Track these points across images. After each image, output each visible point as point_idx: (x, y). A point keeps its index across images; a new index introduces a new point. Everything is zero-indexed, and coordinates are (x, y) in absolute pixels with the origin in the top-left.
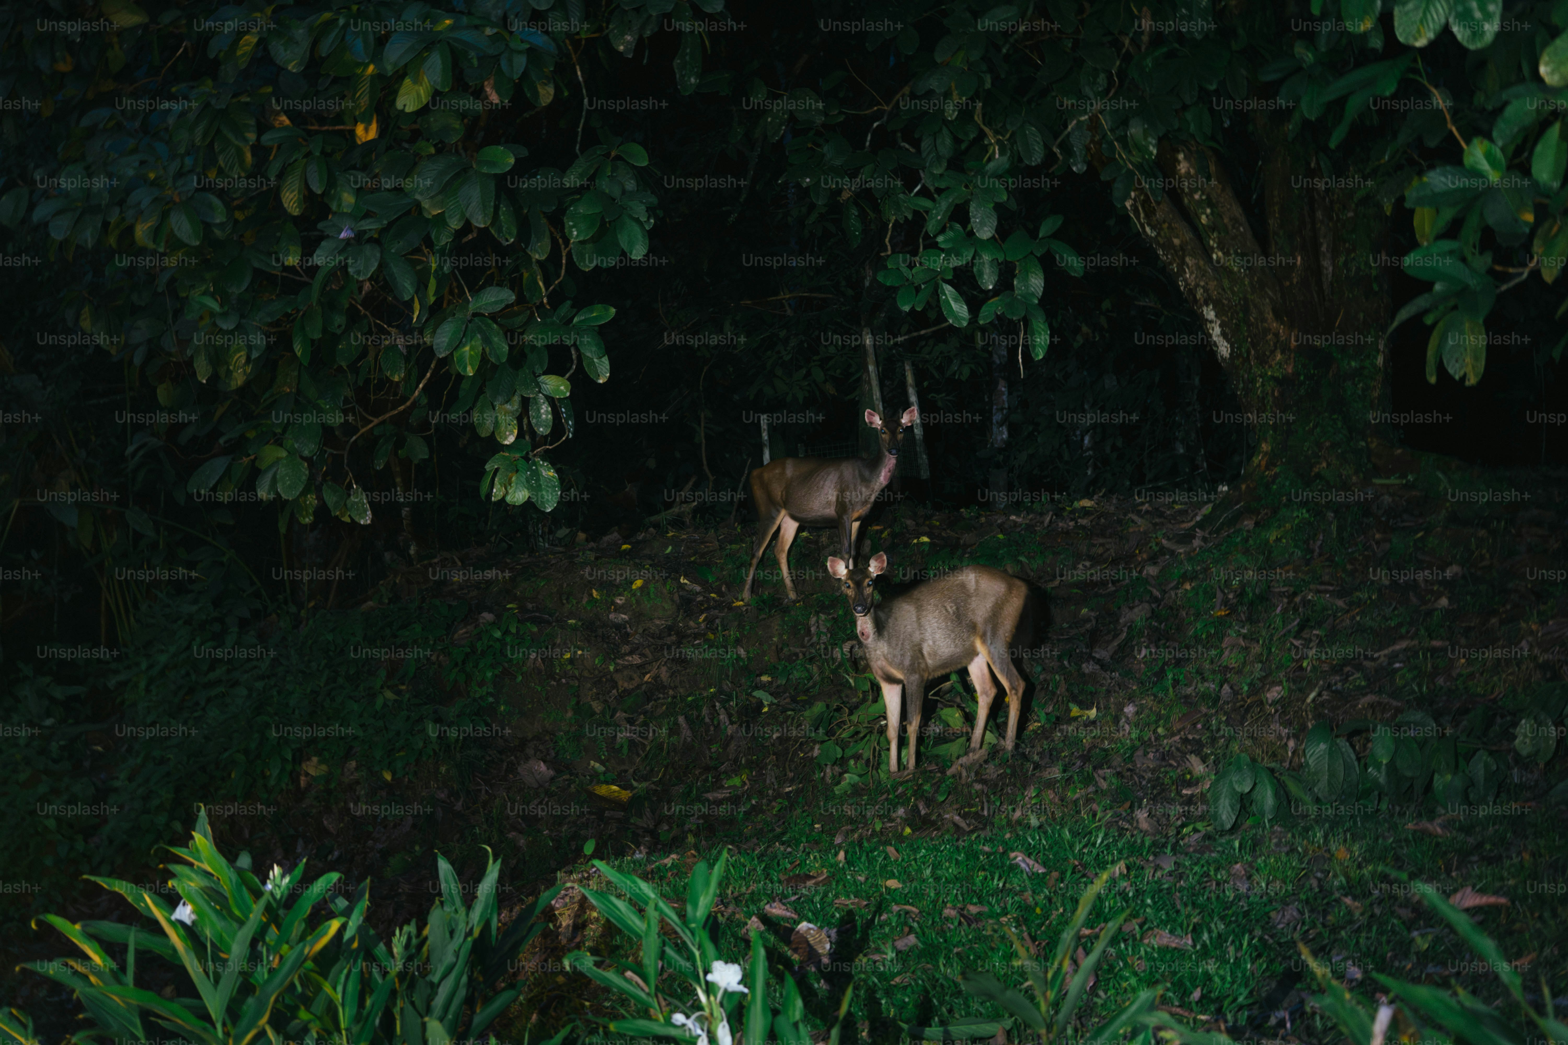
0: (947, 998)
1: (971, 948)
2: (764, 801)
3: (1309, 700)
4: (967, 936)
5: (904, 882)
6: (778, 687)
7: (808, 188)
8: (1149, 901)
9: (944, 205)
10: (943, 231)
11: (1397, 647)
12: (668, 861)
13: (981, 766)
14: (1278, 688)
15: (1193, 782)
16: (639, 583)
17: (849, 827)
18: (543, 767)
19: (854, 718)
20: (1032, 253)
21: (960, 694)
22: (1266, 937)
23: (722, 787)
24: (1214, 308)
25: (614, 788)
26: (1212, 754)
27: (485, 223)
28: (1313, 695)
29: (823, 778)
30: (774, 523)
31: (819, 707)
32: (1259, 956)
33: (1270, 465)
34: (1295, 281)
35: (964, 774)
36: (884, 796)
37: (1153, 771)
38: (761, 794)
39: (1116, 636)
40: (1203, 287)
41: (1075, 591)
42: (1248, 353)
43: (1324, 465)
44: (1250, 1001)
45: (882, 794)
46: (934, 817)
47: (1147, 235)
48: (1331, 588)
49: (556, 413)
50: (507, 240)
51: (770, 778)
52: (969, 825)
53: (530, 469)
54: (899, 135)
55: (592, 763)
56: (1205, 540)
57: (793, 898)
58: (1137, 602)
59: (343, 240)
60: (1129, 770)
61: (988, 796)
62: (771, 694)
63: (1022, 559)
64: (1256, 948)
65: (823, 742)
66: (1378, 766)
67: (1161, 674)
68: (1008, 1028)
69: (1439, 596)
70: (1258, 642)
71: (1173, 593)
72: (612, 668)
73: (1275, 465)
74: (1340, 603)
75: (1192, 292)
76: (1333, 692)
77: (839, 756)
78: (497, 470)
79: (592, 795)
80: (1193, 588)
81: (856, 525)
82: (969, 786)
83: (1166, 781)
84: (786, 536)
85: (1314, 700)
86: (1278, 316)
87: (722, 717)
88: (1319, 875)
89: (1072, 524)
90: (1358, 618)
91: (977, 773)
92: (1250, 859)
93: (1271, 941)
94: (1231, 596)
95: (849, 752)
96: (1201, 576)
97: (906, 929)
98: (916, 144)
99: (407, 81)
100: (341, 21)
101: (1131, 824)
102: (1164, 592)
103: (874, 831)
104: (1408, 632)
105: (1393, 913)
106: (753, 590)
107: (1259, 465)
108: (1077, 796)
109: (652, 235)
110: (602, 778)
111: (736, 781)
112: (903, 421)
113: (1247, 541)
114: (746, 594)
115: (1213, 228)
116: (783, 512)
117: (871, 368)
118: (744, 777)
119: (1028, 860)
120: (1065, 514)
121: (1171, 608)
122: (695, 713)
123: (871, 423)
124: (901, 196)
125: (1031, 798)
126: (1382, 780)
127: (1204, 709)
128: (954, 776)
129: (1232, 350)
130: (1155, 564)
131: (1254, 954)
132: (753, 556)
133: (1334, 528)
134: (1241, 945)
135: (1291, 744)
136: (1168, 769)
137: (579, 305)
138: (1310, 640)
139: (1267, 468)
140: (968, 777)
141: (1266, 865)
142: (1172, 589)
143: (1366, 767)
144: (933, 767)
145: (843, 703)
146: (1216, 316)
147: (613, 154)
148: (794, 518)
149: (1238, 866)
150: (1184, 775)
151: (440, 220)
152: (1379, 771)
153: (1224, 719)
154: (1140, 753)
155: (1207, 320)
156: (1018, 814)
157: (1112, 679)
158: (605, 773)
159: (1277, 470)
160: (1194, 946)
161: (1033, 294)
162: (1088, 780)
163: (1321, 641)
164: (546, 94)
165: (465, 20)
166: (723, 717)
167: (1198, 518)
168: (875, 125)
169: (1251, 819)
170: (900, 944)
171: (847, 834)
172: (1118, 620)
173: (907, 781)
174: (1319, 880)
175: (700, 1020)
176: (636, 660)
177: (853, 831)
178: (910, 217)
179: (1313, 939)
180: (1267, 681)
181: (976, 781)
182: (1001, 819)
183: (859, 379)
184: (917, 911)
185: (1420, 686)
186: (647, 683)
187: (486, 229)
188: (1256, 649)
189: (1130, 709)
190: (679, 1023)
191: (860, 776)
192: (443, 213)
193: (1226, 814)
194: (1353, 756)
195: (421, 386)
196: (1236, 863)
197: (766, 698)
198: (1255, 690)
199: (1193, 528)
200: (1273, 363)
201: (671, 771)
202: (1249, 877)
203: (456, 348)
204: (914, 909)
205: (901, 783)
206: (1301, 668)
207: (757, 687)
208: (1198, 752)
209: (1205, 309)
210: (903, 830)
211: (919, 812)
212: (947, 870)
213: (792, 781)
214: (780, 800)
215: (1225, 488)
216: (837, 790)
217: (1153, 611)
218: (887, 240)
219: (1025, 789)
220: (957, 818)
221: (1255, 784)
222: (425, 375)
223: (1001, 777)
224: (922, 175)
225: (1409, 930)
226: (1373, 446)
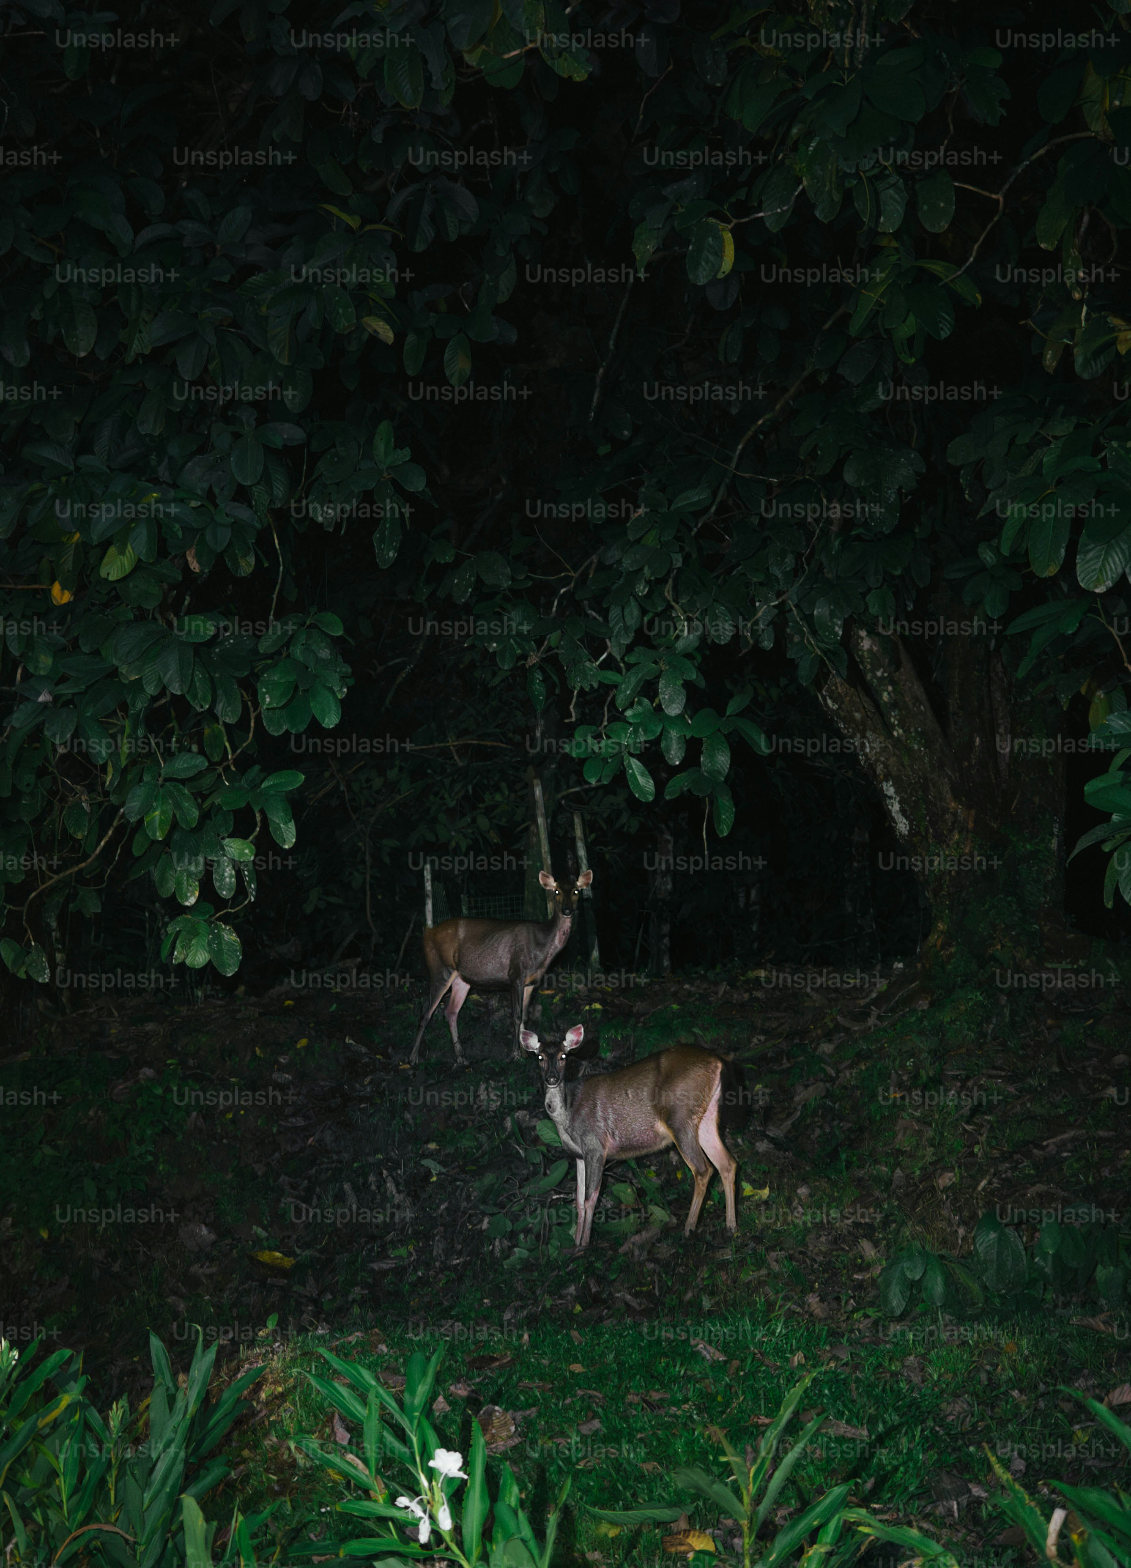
0: (631, 1483)
1: (654, 1434)
2: (432, 1273)
3: (980, 1188)
4: (650, 1421)
5: (588, 1366)
6: (447, 1155)
7: (495, 653)
8: (826, 1392)
9: (633, 680)
10: (631, 705)
11: (1066, 1136)
12: (353, 1339)
13: (654, 1244)
14: (950, 1175)
15: (865, 1267)
16: (303, 1042)
17: (519, 1303)
18: (204, 1231)
19: (526, 1191)
20: (719, 730)
21: (633, 1170)
22: (937, 1429)
23: (387, 1257)
24: (893, 785)
25: (278, 1254)
26: (884, 1238)
27: (182, 690)
28: (983, 1183)
29: (492, 1252)
30: (445, 985)
31: (489, 1178)
32: (930, 1448)
33: (946, 945)
34: (973, 761)
35: (637, 1253)
36: (555, 1273)
37: (825, 1254)
38: (428, 1265)
39: (789, 1115)
40: (883, 763)
41: (749, 1066)
42: (927, 832)
43: (999, 947)
44: (921, 1491)
45: (553, 1270)
46: (604, 1296)
47: (828, 707)
48: (1003, 1074)
49: (239, 875)
50: (202, 707)
51: (438, 1248)
52: (640, 1304)
53: (212, 933)
54: (586, 602)
55: (254, 1227)
56: (879, 1018)
57: (478, 1380)
58: (812, 1080)
59: (41, 703)
60: (801, 1253)
61: (660, 1275)
62: (440, 1163)
63: (696, 1030)
64: (927, 1439)
65: (492, 1215)
66: (1044, 1256)
67: (834, 1155)
68: (689, 1513)
69: (1106, 1084)
70: (931, 1125)
71: (847, 1073)
72: (275, 1130)
73: (950, 945)
74: (1011, 1089)
75: (872, 767)
76: (1003, 1179)
77: (509, 1229)
78: (178, 933)
79: (256, 1263)
80: (867, 1069)
81: (528, 991)
82: (641, 1264)
83: (838, 1265)
84: (457, 999)
85: (984, 1189)
86: (956, 797)
87: (388, 1185)
88: (988, 1367)
89: (746, 996)
90: (1029, 1105)
91: (649, 1252)
92: (923, 1351)
93: (941, 1432)
94: (905, 1078)
95: (519, 1226)
96: (875, 1056)
97: (590, 1414)
98: (605, 613)
99: (112, 550)
100: (50, 491)
101: (803, 1308)
102: (838, 1072)
103: (544, 1307)
104: (1076, 1121)
105: (1056, 1406)
106: (421, 1054)
107: (935, 945)
108: (750, 1278)
109: (344, 704)
110: (265, 1243)
111: (402, 1251)
112: (579, 884)
113: (922, 1022)
114: (414, 1057)
115: (894, 705)
116: (455, 974)
117: (540, 820)
118: (411, 1248)
119: (708, 1347)
120: (739, 984)
121: (846, 1088)
122: (361, 1180)
123: (546, 885)
124: (588, 664)
125: (703, 1279)
126: (1048, 1270)
127: (877, 1193)
128: (626, 1254)
129: (911, 825)
130: (830, 1041)
131: (926, 1446)
132: (422, 1018)
133: (1007, 1012)
134: (914, 1436)
135: (961, 1231)
136: (840, 1253)
137: (268, 770)
138: (982, 1126)
139: (943, 948)
140: (640, 1255)
141: (938, 1358)
142: (846, 1068)
143: (1033, 1258)
144: (605, 1245)
145: (513, 1174)
146: (896, 792)
147: (308, 623)
148: (465, 979)
149: (912, 1358)
150: (855, 1259)
151: (137, 686)
152: (1045, 1260)
153: (896, 1204)
154: (812, 1236)
155: (886, 796)
156: (689, 1295)
157: (785, 1158)
158: (267, 1239)
159: (953, 950)
160: (870, 1436)
161: (719, 772)
162: (760, 1262)
163: (992, 1126)
164: (247, 565)
165: (172, 494)
166: (390, 1186)
167: (874, 995)
168: (562, 591)
169: (921, 1306)
170: (585, 1429)
171: (516, 1311)
172: (792, 1098)
173: (578, 1258)
174: (988, 1372)
175: (421, 1502)
176: (300, 1122)
177: (523, 1307)
178: (595, 685)
179: (981, 1431)
180: (939, 1166)
181: (648, 1260)
182: (672, 1300)
183: (527, 829)
184: (600, 1396)
185: (1087, 1177)
186: (310, 1146)
187: (183, 696)
188: (930, 1133)
189: (803, 1191)
190: (402, 1506)
191: (530, 1250)
192: (141, 679)
193: (897, 1301)
194: (1021, 1247)
195: (102, 843)
196: (910, 1354)
197: (435, 1168)
198: (928, 1176)
199: (868, 1006)
200: (951, 843)
201: (336, 1239)
202: (922, 1370)
203: (147, 813)
204: (597, 1394)
205: (573, 1261)
206: (972, 1154)
207: (424, 1156)
208: (870, 1237)
209: (884, 784)
210: (574, 1307)
211: (590, 1290)
212: (631, 1355)
213: (460, 1254)
214: (447, 1273)
215: (901, 965)
216: (506, 1264)
217: (828, 1090)
218: (571, 707)
219: (697, 1269)
220: (628, 1297)
221: (926, 1271)
222: (106, 833)
223: (675, 1256)
224: (608, 643)
225: (1071, 1424)
226: (1046, 929)
